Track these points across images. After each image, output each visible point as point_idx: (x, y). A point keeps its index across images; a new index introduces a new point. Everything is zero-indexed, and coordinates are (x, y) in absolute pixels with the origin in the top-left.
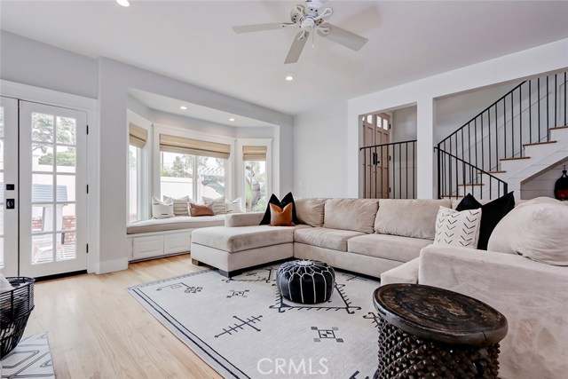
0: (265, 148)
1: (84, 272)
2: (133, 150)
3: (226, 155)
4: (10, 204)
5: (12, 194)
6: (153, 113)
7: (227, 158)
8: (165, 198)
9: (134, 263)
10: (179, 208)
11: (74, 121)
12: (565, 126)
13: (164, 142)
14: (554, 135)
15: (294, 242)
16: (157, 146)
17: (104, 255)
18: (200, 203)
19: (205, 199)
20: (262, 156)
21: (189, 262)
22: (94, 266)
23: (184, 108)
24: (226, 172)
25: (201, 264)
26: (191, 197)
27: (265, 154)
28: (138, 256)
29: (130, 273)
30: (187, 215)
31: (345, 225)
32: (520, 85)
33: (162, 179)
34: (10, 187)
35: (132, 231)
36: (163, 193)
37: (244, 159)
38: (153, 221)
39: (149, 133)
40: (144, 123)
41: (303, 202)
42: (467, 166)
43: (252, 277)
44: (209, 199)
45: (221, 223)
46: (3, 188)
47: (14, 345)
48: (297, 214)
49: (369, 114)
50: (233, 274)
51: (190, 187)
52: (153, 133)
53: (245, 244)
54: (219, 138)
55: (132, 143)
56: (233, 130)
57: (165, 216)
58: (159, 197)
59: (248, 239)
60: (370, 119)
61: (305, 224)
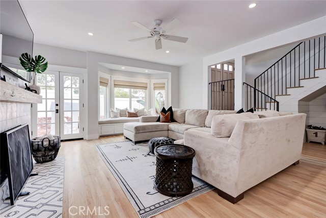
0: (164, 84)
1: (82, 139)
2: (102, 88)
3: (145, 88)
4: (57, 111)
5: (58, 108)
6: (112, 71)
7: (146, 89)
8: (116, 109)
9: (102, 137)
10: (122, 113)
11: (78, 78)
12: (324, 68)
13: (116, 83)
14: (318, 73)
15: (168, 130)
16: (113, 86)
17: (90, 132)
18: (132, 111)
19: (135, 109)
20: (163, 88)
21: (123, 137)
22: (86, 137)
23: (123, 68)
24: (146, 95)
25: (127, 138)
26: (128, 108)
27: (164, 87)
28: (104, 134)
29: (99, 140)
30: (126, 116)
31: (192, 123)
32: (299, 45)
33: (116, 99)
34: (57, 105)
35: (101, 123)
36: (115, 107)
37: (154, 89)
38: (110, 119)
39: (109, 80)
40: (107, 76)
41: (177, 111)
42: (263, 95)
43: (145, 145)
44: (137, 109)
45: (138, 121)
46: (55, 105)
47: (55, 157)
48: (174, 117)
49: (218, 64)
50: (136, 143)
51: (128, 102)
52: (111, 80)
53: (142, 130)
54: (141, 80)
55: (101, 85)
56: (149, 76)
57: (116, 117)
58: (114, 108)
59: (143, 128)
60: (219, 67)
61: (177, 122)
